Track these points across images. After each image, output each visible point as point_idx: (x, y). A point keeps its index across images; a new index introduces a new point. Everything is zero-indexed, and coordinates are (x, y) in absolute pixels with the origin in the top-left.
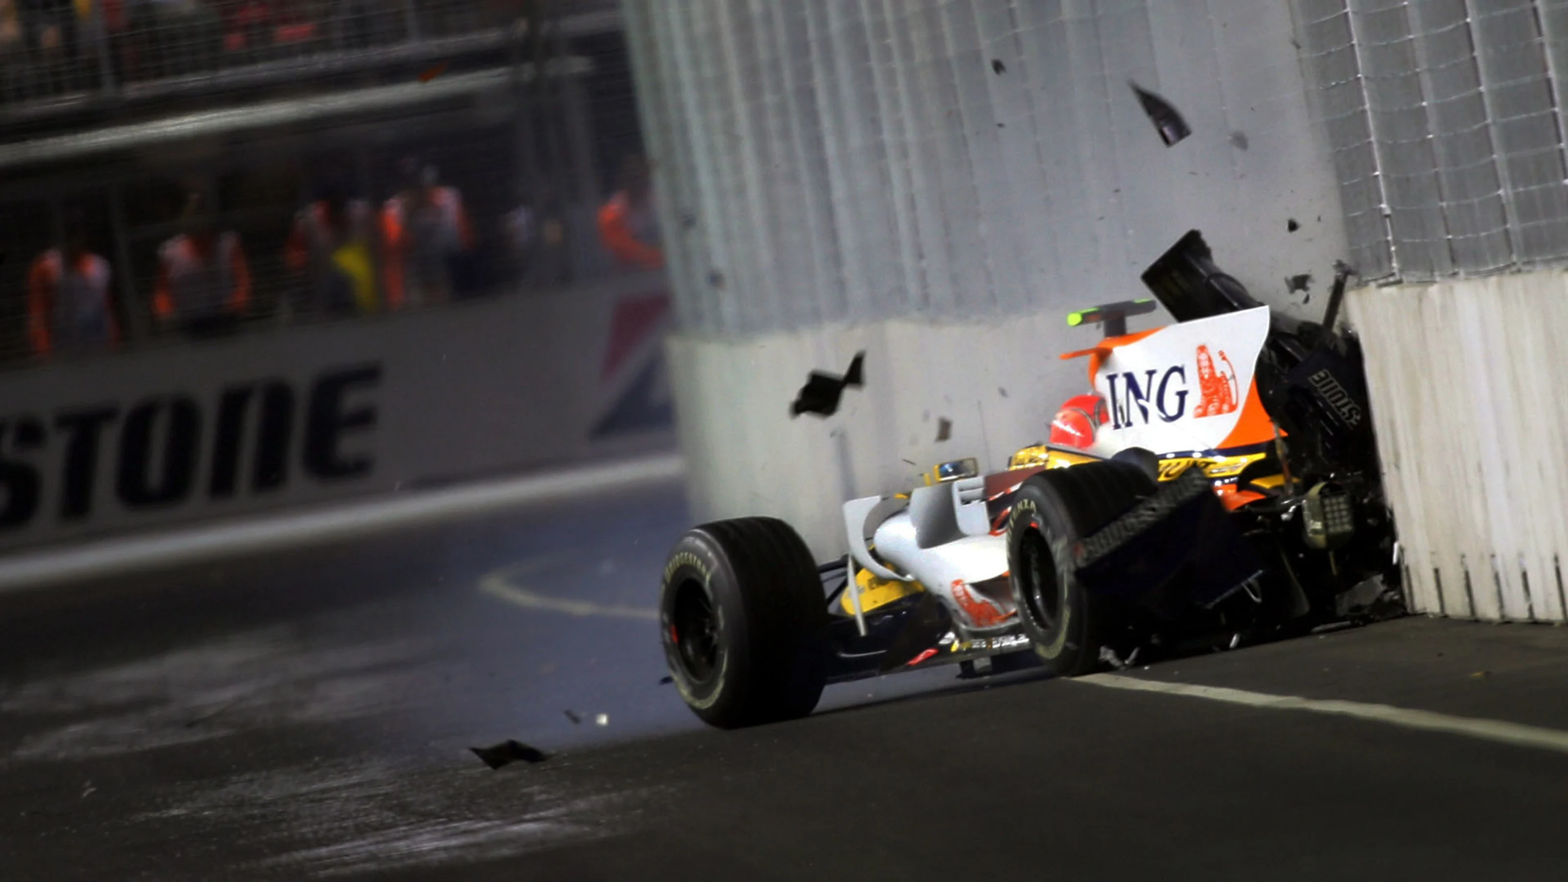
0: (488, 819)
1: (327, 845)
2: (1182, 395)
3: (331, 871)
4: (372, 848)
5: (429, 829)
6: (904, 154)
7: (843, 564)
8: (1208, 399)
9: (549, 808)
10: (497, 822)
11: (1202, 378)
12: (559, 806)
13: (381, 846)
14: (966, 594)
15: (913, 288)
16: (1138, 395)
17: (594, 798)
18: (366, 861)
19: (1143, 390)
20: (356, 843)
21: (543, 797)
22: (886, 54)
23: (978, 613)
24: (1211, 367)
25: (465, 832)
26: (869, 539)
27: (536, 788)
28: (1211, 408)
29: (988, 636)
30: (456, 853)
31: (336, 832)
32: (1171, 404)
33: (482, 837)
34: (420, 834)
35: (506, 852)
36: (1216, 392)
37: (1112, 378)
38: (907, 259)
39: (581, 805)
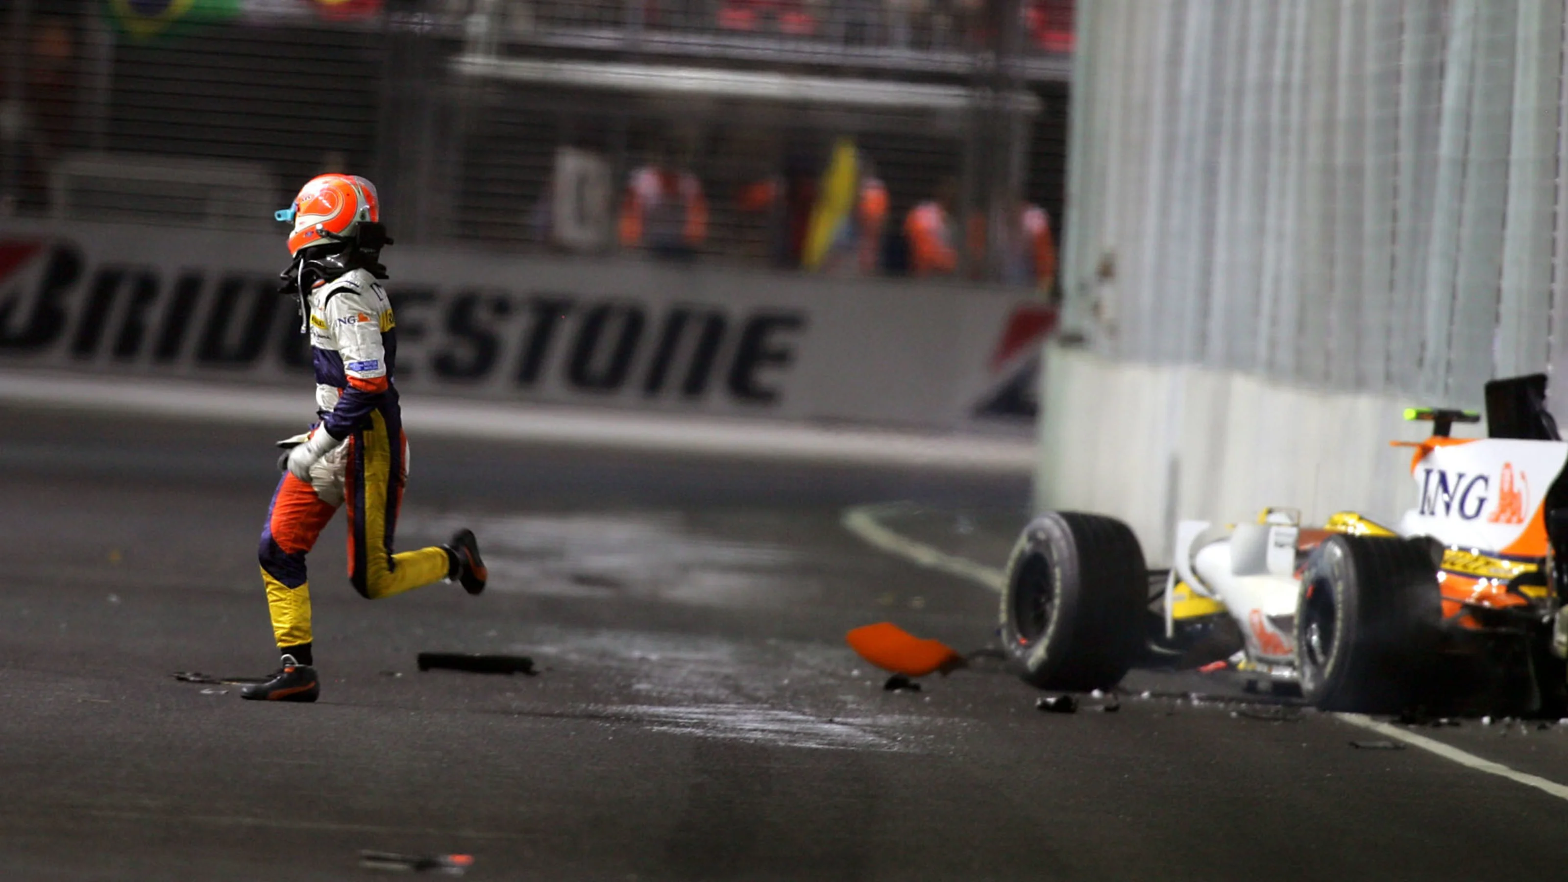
0: (804, 714)
1: (667, 705)
2: (1482, 501)
3: (664, 728)
4: (703, 716)
5: (753, 711)
6: (1280, 237)
7: (1165, 573)
8: (1503, 509)
9: (857, 717)
10: (812, 718)
11: (1502, 490)
12: (866, 716)
13: (711, 717)
14: (1261, 623)
15: (1262, 350)
16: (1446, 490)
17: (897, 717)
18: (696, 725)
19: (1451, 488)
20: (689, 710)
21: (854, 706)
22: (1285, 151)
23: (1268, 642)
24: (1512, 483)
25: (782, 720)
26: (1192, 556)
27: (850, 698)
28: (1503, 517)
29: (1271, 664)
30: (770, 736)
31: (677, 696)
32: (1471, 507)
33: (795, 728)
34: (745, 714)
35: (813, 745)
36: (1510, 504)
37: (1428, 472)
38: (1264, 325)
39: (884, 720)
